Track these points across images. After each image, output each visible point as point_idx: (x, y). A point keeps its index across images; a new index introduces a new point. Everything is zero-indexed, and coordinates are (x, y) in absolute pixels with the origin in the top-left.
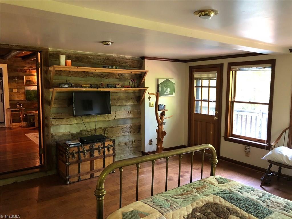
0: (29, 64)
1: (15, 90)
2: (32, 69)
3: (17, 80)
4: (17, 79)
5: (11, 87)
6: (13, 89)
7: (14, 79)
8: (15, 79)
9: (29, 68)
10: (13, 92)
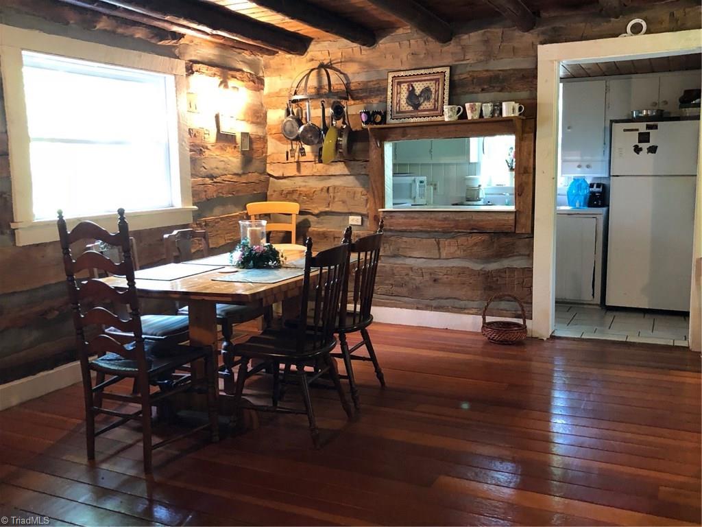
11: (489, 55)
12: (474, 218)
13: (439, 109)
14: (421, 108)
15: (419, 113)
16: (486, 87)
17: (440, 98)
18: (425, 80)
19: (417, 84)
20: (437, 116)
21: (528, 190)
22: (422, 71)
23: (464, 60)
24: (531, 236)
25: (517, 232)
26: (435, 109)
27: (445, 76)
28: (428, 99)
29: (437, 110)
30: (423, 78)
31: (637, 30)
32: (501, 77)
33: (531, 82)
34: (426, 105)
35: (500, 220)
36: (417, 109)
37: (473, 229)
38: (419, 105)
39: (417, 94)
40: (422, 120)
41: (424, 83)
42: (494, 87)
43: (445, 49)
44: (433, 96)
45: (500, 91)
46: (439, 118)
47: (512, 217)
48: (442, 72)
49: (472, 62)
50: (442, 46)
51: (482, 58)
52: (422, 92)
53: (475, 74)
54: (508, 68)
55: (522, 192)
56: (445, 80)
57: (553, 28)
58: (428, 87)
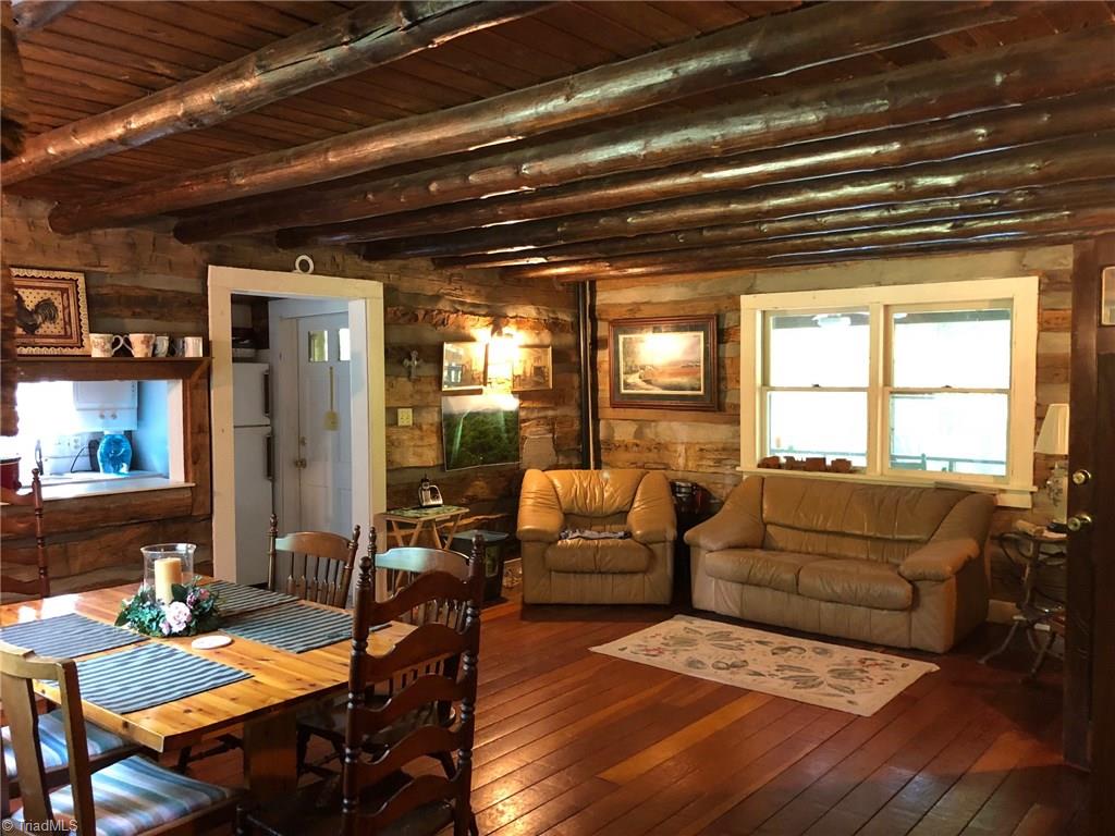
0: (453, 286)
1: (405, 417)
2: (466, 309)
3: (418, 366)
4: (417, 360)
5: (393, 404)
6: (400, 410)
7: (406, 362)
8: (410, 359)
9: (454, 302)
10: (400, 424)
11: (136, 267)
12: (133, 502)
13: (74, 336)
14: (40, 331)
15: (37, 340)
16: (138, 310)
17: (73, 320)
18: (42, 288)
19: (28, 291)
20: (72, 348)
21: (205, 456)
22: (34, 273)
23: (100, 266)
24: (210, 517)
25: (195, 514)
26: (67, 336)
27: (77, 286)
28: (52, 319)
29: (71, 337)
30: (37, 284)
31: (304, 267)
32: (160, 300)
33: (200, 311)
34: (47, 328)
35: (172, 500)
36: (33, 333)
37: (132, 519)
38: (37, 327)
39: (29, 309)
40: (44, 351)
41: (42, 291)
42: (149, 312)
43: (66, 243)
44: (61, 315)
45: (157, 319)
46: (77, 351)
47: (188, 494)
48: (71, 279)
49: (112, 271)
50: (61, 239)
51: (126, 268)
52: (38, 306)
53: (122, 291)
54: (167, 288)
55: (198, 459)
56: (78, 293)
57: (219, 246)
58: (49, 299)
